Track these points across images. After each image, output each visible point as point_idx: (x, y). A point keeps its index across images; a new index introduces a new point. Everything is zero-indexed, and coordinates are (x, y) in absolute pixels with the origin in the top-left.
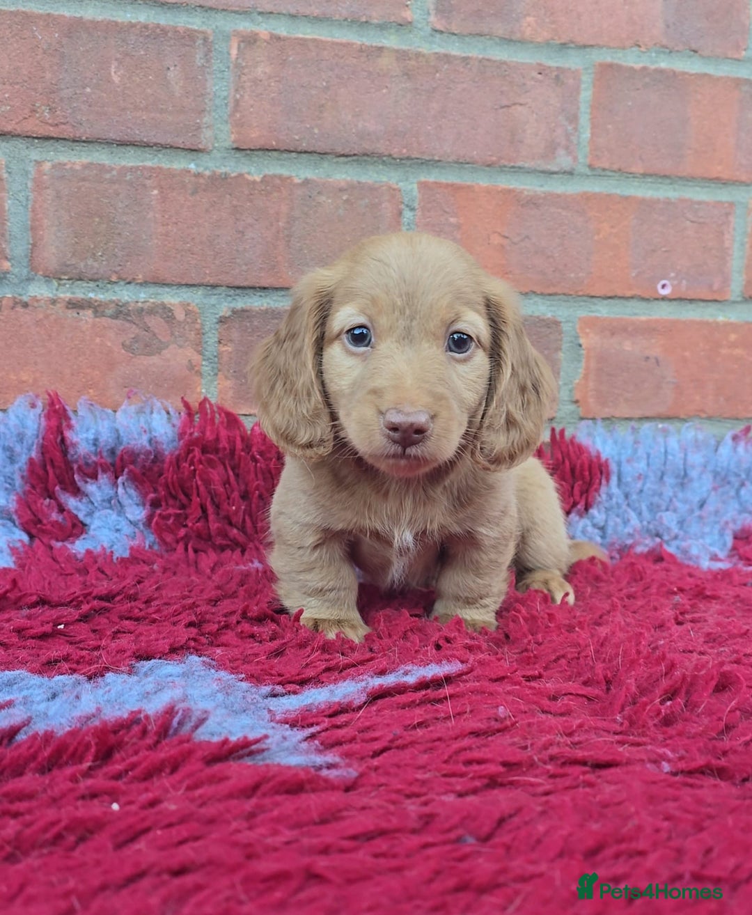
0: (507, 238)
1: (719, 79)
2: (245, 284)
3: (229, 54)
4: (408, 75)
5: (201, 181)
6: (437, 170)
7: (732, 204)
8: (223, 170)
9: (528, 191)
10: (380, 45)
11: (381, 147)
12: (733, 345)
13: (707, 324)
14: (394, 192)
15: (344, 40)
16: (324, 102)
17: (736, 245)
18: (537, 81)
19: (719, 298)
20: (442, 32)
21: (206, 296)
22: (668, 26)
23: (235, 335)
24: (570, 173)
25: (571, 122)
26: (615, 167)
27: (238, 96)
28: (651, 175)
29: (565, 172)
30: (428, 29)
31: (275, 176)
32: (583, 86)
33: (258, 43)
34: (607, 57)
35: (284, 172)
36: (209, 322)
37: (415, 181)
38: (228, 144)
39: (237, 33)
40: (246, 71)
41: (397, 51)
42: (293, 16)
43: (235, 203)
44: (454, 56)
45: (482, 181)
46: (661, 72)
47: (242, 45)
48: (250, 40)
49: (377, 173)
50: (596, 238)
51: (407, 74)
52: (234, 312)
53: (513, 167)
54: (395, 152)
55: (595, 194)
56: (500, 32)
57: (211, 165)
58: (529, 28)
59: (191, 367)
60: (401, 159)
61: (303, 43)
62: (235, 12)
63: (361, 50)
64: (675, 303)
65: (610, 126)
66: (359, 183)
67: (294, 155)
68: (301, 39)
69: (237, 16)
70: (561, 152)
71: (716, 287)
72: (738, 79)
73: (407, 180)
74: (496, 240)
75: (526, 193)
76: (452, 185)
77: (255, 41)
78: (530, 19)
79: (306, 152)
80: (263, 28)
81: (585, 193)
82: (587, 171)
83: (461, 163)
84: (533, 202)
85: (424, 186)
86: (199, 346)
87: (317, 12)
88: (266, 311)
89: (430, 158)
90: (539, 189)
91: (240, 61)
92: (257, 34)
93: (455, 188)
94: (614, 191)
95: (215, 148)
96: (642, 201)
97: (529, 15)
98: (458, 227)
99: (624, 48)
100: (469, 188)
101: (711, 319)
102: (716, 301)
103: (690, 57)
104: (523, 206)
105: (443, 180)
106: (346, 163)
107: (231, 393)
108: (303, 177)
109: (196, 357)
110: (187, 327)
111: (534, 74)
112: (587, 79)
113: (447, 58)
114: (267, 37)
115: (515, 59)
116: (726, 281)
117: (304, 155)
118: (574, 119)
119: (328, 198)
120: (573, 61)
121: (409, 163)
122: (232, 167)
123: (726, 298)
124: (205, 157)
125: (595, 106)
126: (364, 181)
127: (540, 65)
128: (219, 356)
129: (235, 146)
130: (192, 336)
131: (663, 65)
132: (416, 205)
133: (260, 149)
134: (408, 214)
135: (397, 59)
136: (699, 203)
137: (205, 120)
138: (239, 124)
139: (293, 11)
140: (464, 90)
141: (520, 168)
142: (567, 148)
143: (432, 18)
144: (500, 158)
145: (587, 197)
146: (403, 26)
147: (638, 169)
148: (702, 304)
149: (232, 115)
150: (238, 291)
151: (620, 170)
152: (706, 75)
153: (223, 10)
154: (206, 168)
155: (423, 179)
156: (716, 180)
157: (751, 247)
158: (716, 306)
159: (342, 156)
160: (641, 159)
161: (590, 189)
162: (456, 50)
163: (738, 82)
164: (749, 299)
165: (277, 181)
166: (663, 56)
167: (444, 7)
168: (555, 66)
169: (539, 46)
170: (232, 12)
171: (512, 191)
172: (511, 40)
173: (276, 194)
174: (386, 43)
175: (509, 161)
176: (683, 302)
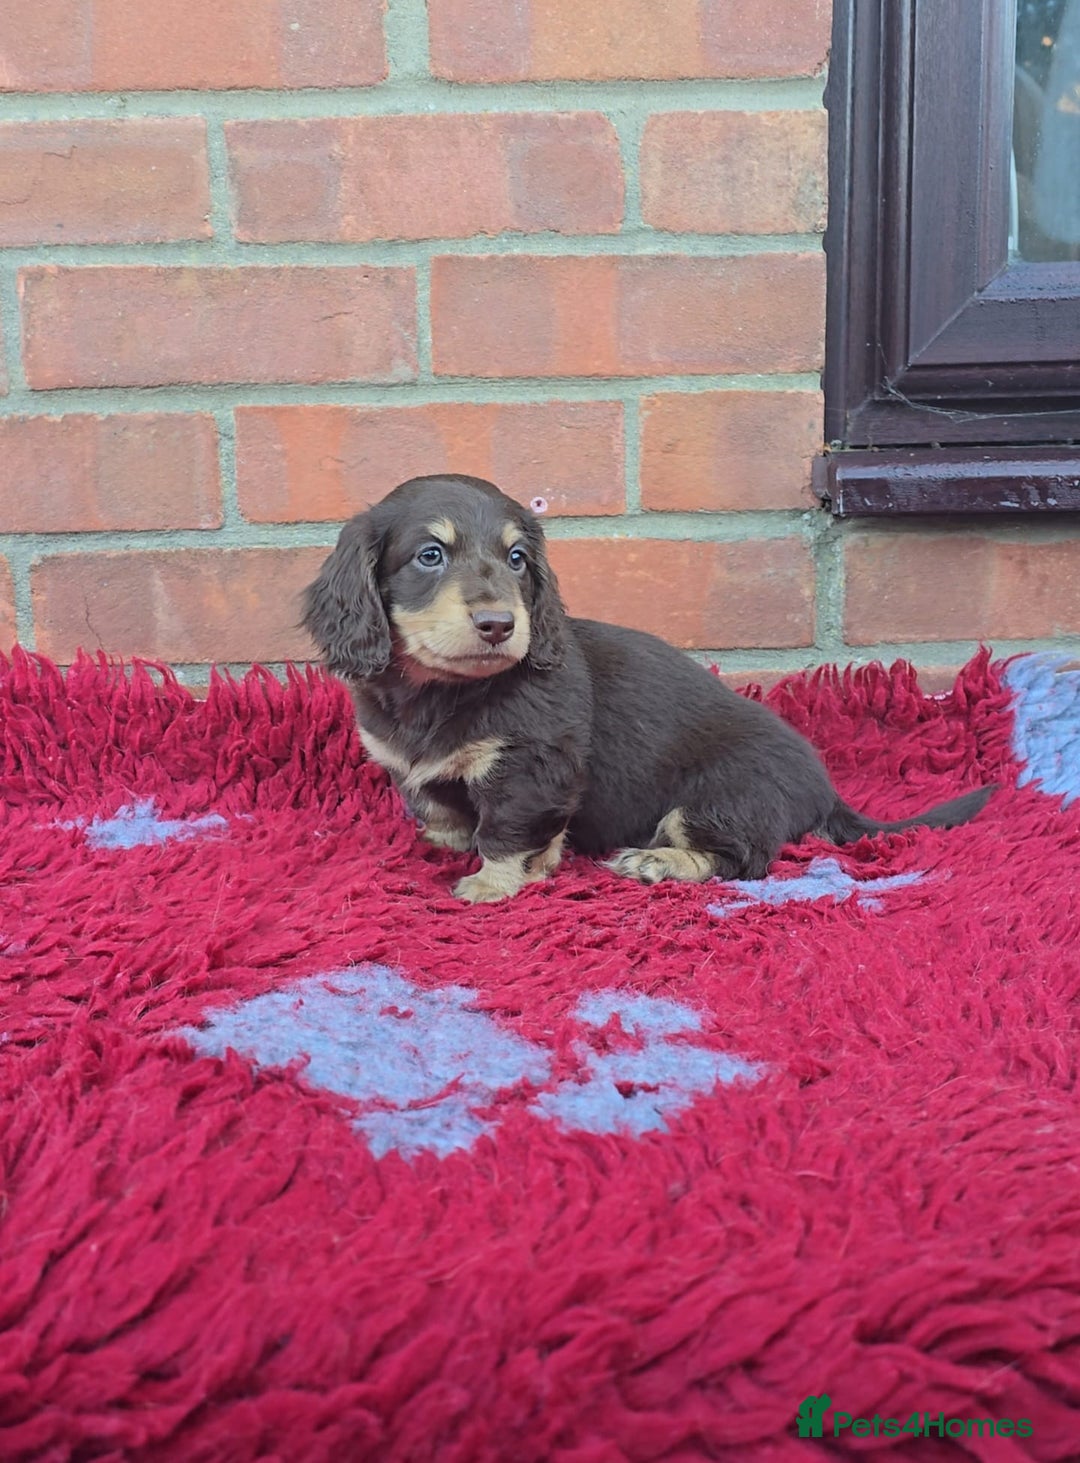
0: (342, 462)
1: (588, 260)
2: (54, 530)
3: (17, 293)
4: (212, 294)
6: (256, 394)
7: (619, 403)
8: (22, 413)
9: (362, 408)
10: (178, 265)
11: (188, 375)
12: (633, 566)
13: (599, 543)
14: (207, 422)
15: (138, 265)
16: (120, 333)
17: (628, 450)
18: (363, 285)
19: (609, 513)
20: (248, 244)
21: (15, 544)
22: (519, 206)
23: (49, 583)
24: (413, 384)
25: (407, 327)
26: (467, 372)
27: (29, 336)
28: (512, 378)
29: (405, 384)
30: (233, 242)
31: (75, 416)
32: (419, 285)
33: (46, 279)
34: (446, 250)
35: (86, 410)
36: (21, 573)
37: (232, 407)
38: (25, 386)
39: (22, 271)
40: (35, 308)
41: (197, 270)
42: (82, 246)
43: (36, 446)
44: (263, 269)
45: (310, 401)
46: (513, 259)
47: (29, 282)
48: (36, 277)
49: (189, 402)
50: (449, 454)
51: (210, 294)
52: (45, 559)
53: (343, 383)
54: (204, 378)
55: (445, 404)
56: (316, 236)
57: (9, 408)
58: (349, 228)
59: (5, 618)
60: (213, 386)
61: (93, 273)
62: (22, 248)
63: (158, 274)
64: (557, 521)
65: (455, 328)
66: (167, 414)
67: (95, 391)
68: (90, 269)
69: (24, 252)
70: (398, 361)
71: (605, 500)
72: (614, 257)
73: (222, 407)
74: (330, 465)
75: (359, 410)
76: (272, 409)
77: (42, 277)
78: (349, 218)
79: (107, 387)
80: (50, 262)
81: (431, 405)
82: (433, 380)
83: (282, 384)
84: (369, 419)
85: (240, 412)
86: (12, 598)
87: (106, 239)
88: (78, 557)
89: (245, 381)
90: (375, 405)
91: (28, 299)
92: (44, 269)
93: (277, 412)
94: (468, 399)
95: (10, 390)
96: (504, 408)
97: (348, 214)
98: (284, 454)
99: (465, 237)
100: (293, 410)
101: (602, 538)
102: (607, 516)
103: (551, 238)
104: (357, 425)
105: (262, 404)
106: (154, 394)
107: (49, 644)
108: (106, 413)
109: (9, 609)
111: (358, 278)
112: (423, 277)
113: (254, 272)
114: (56, 272)
115: (335, 264)
116: (619, 491)
117: (107, 391)
118: (411, 323)
119: (137, 433)
120: (406, 258)
121: (223, 388)
122: (30, 409)
123: (620, 512)
125: (437, 306)
126: (173, 412)
127: (365, 266)
128: (34, 605)
129: (30, 388)
131: (517, 251)
132: (233, 433)
133: (57, 389)
134: (226, 445)
135: (199, 280)
136: (575, 405)
138: (31, 365)
139: (80, 241)
140: (278, 304)
141: (350, 383)
142: (405, 356)
143: (235, 231)
144: (327, 375)
145: (434, 409)
146: (204, 242)
147: (495, 372)
148: (591, 521)
149: (24, 356)
150: (49, 538)
151: (473, 376)
152: (570, 257)
153: (8, 248)
155: (240, 404)
156: (597, 377)
157: (648, 451)
158: (609, 522)
159: (148, 387)
160: (497, 361)
161: (438, 401)
162: (265, 261)
163: (613, 261)
164: (650, 511)
165: (79, 421)
166: (515, 240)
167: (247, 217)
168: (383, 265)
169: (363, 246)
170: (17, 248)
171: (343, 410)
172: (330, 244)
173: (78, 435)
174: (186, 262)
175: (338, 376)
176: (566, 520)
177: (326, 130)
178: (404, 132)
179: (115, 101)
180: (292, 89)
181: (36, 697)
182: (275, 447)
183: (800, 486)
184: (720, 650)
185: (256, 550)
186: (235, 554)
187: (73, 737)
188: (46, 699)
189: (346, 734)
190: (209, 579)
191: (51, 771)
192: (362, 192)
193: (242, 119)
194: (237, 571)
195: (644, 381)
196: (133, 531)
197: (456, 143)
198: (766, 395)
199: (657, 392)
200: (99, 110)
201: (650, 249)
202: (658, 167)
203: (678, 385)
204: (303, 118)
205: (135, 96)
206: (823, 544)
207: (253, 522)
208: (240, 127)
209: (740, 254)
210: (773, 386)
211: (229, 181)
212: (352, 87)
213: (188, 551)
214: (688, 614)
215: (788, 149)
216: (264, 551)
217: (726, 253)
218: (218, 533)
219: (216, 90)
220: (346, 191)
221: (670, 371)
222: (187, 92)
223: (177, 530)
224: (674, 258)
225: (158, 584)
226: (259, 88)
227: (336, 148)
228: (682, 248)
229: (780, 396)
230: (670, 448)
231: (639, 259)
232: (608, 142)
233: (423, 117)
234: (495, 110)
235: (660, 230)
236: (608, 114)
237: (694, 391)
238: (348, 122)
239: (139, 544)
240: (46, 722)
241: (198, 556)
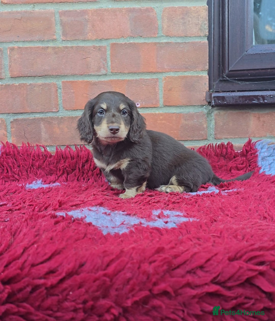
0: (88, 94)
1: (149, 44)
2: (16, 112)
3: (7, 53)
4: (56, 53)
5: (3, 87)
6: (67, 78)
7: (157, 79)
8: (8, 83)
9: (93, 81)
10: (47, 46)
11: (50, 73)
12: (162, 120)
13: (153, 114)
14: (55, 85)
15: (38, 46)
16: (33, 63)
17: (160, 91)
20: (65, 41)
21: (7, 116)
22: (132, 30)
23: (15, 126)
24: (106, 75)
25: (104, 61)
26: (119, 72)
27: (10, 64)
28: (131, 73)
29: (104, 75)
30: (61, 40)
32: (107, 50)
33: (15, 50)
34: (114, 41)
35: (24, 82)
36: (8, 123)
37: (61, 81)
38: (9, 76)
39: (9, 48)
40: (12, 57)
41: (52, 47)
42: (24, 41)
43: (12, 91)
44: (69, 47)
45: (80, 79)
46: (131, 43)
47: (10, 51)
48: (12, 49)
49: (50, 80)
52: (14, 120)
53: (88, 75)
54: (54, 74)
55: (114, 80)
56: (81, 39)
57: (5, 82)
58: (90, 36)
59: (4, 135)
60: (56, 76)
61: (26, 48)
62: (9, 42)
63: (42, 48)
64: (142, 109)
65: (116, 61)
66: (45, 83)
67: (27, 77)
68: (26, 47)
70: (102, 69)
71: (154, 103)
73: (58, 81)
74: (85, 95)
76: (71, 81)
77: (14, 49)
78: (90, 34)
79: (30, 77)
80: (16, 45)
81: (111, 80)
82: (111, 74)
83: (73, 75)
84: (95, 84)
85: (63, 82)
86: (6, 129)
87: (30, 40)
88: (22, 119)
89: (64, 75)
90: (96, 80)
91: (10, 55)
92: (14, 47)
93: (72, 82)
94: (120, 78)
95: (6, 78)
96: (129, 80)
97: (89, 33)
98: (74, 92)
99: (119, 38)
100: (76, 82)
101: (154, 113)
102: (155, 107)
103: (140, 38)
104: (92, 85)
105: (68, 80)
106: (41, 78)
107: (15, 141)
108: (29, 83)
109: (5, 132)
110: (2, 125)
111: (92, 49)
112: (108, 48)
113: (66, 47)
114: (17, 48)
115: (86, 45)
116: (158, 101)
118: (105, 60)
119: (37, 88)
120: (104, 44)
121: (58, 76)
122: (11, 82)
123: (158, 106)
124: (4, 80)
125: (112, 55)
126: (46, 82)
127: (94, 46)
128: (11, 131)
129: (11, 77)
130: (4, 127)
131: (131, 42)
132: (61, 88)
133: (17, 77)
134: (59, 90)
135: (53, 49)
136: (146, 79)
137: (2, 71)
138: (11, 71)
139: (23, 40)
140: (72, 55)
141: (90, 75)
142: (104, 68)
143: (61, 37)
144: (84, 73)
145: (111, 81)
146: (54, 40)
147: (126, 71)
148: (151, 108)
149: (9, 69)
150: (15, 114)
151: (121, 72)
152: (145, 43)
153: (5, 42)
154: (4, 83)
155: (63, 80)
156: (151, 72)
157: (165, 91)
158: (156, 109)
159: (40, 76)
160: (127, 69)
161: (112, 79)
162: (69, 45)
163: (155, 44)
164: (166, 106)
165: (23, 85)
166: (131, 39)
167: (65, 34)
168: (98, 45)
169: (93, 41)
170: (8, 42)
171: (89, 81)
172: (85, 40)
173: (22, 88)
174: (49, 45)
175: (87, 73)
176: (145, 109)
177: (84, 12)
178: (103, 13)
179: (32, 6)
180: (76, 2)
181: (12, 154)
182: (72, 91)
183: (203, 99)
184: (184, 141)
185: (67, 117)
186: (62, 118)
187: (21, 164)
188: (15, 155)
189: (90, 163)
190: (55, 124)
191: (16, 173)
192: (93, 27)
193: (63, 10)
194: (62, 122)
195: (164, 73)
196: (36, 112)
197: (116, 15)
198: (194, 76)
199: (167, 76)
200: (28, 8)
201: (165, 40)
202: (166, 20)
203: (172, 74)
204: (78, 9)
205: (37, 5)
206: (209, 114)
207: (66, 110)
208: (63, 12)
209: (187, 41)
210: (196, 74)
211: (60, 25)
212: (91, 2)
213: (50, 117)
214: (175, 132)
215: (198, 16)
216: (69, 117)
217: (183, 41)
218: (58, 113)
219: (57, 3)
220: (89, 27)
221: (170, 71)
222: (50, 3)
223: (47, 112)
224: (170, 43)
225: (42, 126)
226: (68, 2)
227: (87, 17)
228: (173, 40)
229: (197, 76)
230: (170, 90)
231: (162, 43)
232: (154, 14)
233: (108, 9)
234: (126, 7)
235: (167, 36)
236: (154, 7)
237: (176, 76)
238: (89, 10)
239: (38, 116)
240: (14, 160)
241: (52, 118)
